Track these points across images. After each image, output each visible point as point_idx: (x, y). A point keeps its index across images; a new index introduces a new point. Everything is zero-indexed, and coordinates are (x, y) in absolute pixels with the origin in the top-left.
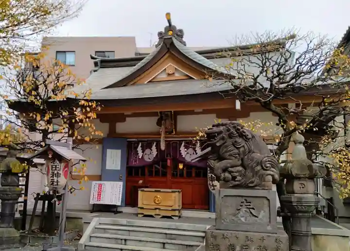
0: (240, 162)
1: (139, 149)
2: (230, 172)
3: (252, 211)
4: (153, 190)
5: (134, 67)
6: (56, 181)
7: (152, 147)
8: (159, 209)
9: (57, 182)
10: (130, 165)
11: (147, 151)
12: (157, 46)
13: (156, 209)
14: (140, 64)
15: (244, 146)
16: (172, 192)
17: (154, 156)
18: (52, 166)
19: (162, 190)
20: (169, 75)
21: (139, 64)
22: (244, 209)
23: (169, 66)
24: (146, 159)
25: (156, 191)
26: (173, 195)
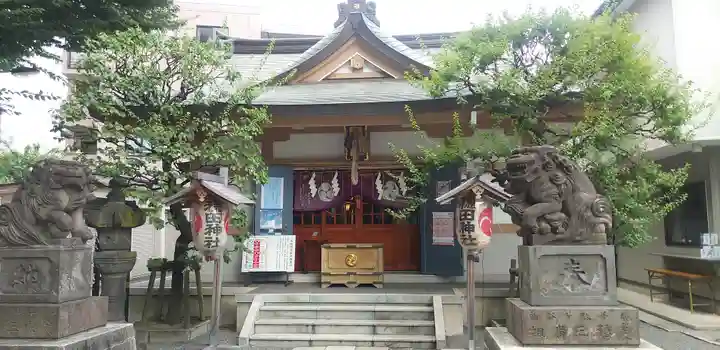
0: (560, 206)
1: (312, 183)
2: (549, 222)
3: (582, 276)
4: (344, 245)
5: (301, 55)
6: (214, 239)
7: (332, 179)
8: (355, 274)
9: (217, 240)
10: (298, 208)
11: (324, 186)
12: (336, 25)
13: (349, 274)
14: (311, 51)
15: (565, 183)
16: (373, 248)
17: (336, 195)
18: (207, 215)
19: (358, 245)
20: (354, 69)
21: (309, 50)
22: (569, 274)
23: (355, 56)
24: (323, 198)
25: (348, 247)
26: (375, 251)
